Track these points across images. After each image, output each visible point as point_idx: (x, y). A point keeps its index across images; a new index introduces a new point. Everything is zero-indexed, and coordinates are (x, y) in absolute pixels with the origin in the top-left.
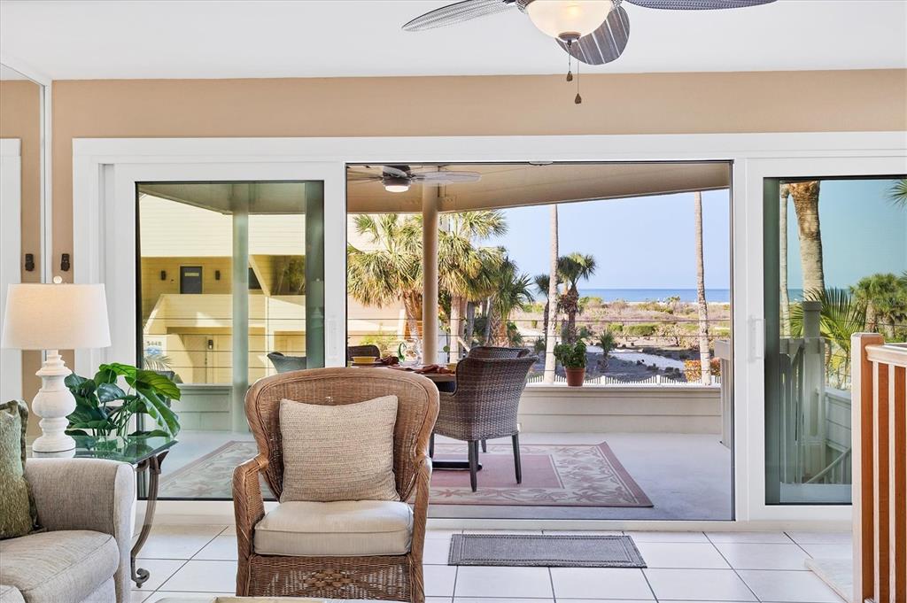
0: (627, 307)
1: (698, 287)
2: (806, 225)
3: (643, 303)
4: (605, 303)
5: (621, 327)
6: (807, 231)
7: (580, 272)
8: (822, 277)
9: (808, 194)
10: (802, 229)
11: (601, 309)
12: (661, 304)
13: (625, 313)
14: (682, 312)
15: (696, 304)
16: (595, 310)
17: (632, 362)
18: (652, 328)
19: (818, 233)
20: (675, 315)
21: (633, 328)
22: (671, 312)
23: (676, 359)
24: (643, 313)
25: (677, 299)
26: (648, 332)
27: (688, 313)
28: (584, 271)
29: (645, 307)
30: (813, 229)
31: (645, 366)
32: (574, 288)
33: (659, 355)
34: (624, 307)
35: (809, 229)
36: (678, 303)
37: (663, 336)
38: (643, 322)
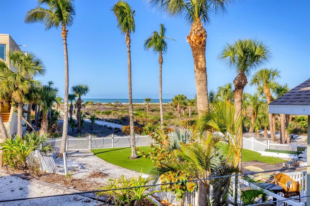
2: (199, 64)
3: (107, 103)
5: (99, 112)
6: (200, 67)
7: (82, 92)
9: (201, 46)
10: (197, 66)
11: (93, 106)
12: (113, 104)
13: (101, 107)
14: (119, 106)
16: (91, 106)
17: (102, 125)
18: (110, 112)
19: (205, 69)
20: (117, 107)
21: (103, 112)
23: (118, 124)
24: (107, 107)
26: (108, 113)
27: (121, 107)
28: (84, 92)
29: (107, 105)
30: (203, 66)
31: (107, 127)
32: (80, 99)
33: (112, 122)
34: (100, 105)
35: (201, 66)
36: (118, 103)
37: (114, 115)
38: (107, 110)
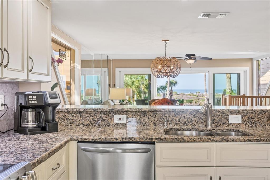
0: (185, 95)
1: (204, 89)
4: (178, 94)
6: (228, 77)
7: (173, 85)
8: (231, 87)
10: (227, 76)
11: (177, 95)
12: (195, 94)
14: (201, 96)
15: (204, 94)
16: (176, 96)
18: (192, 101)
19: (230, 77)
20: (199, 97)
21: (187, 101)
22: (197, 96)
24: (189, 96)
25: (199, 93)
27: (202, 97)
28: (174, 85)
29: (190, 95)
30: (229, 76)
32: (171, 89)
34: (184, 95)
37: (195, 103)
38: (190, 99)
